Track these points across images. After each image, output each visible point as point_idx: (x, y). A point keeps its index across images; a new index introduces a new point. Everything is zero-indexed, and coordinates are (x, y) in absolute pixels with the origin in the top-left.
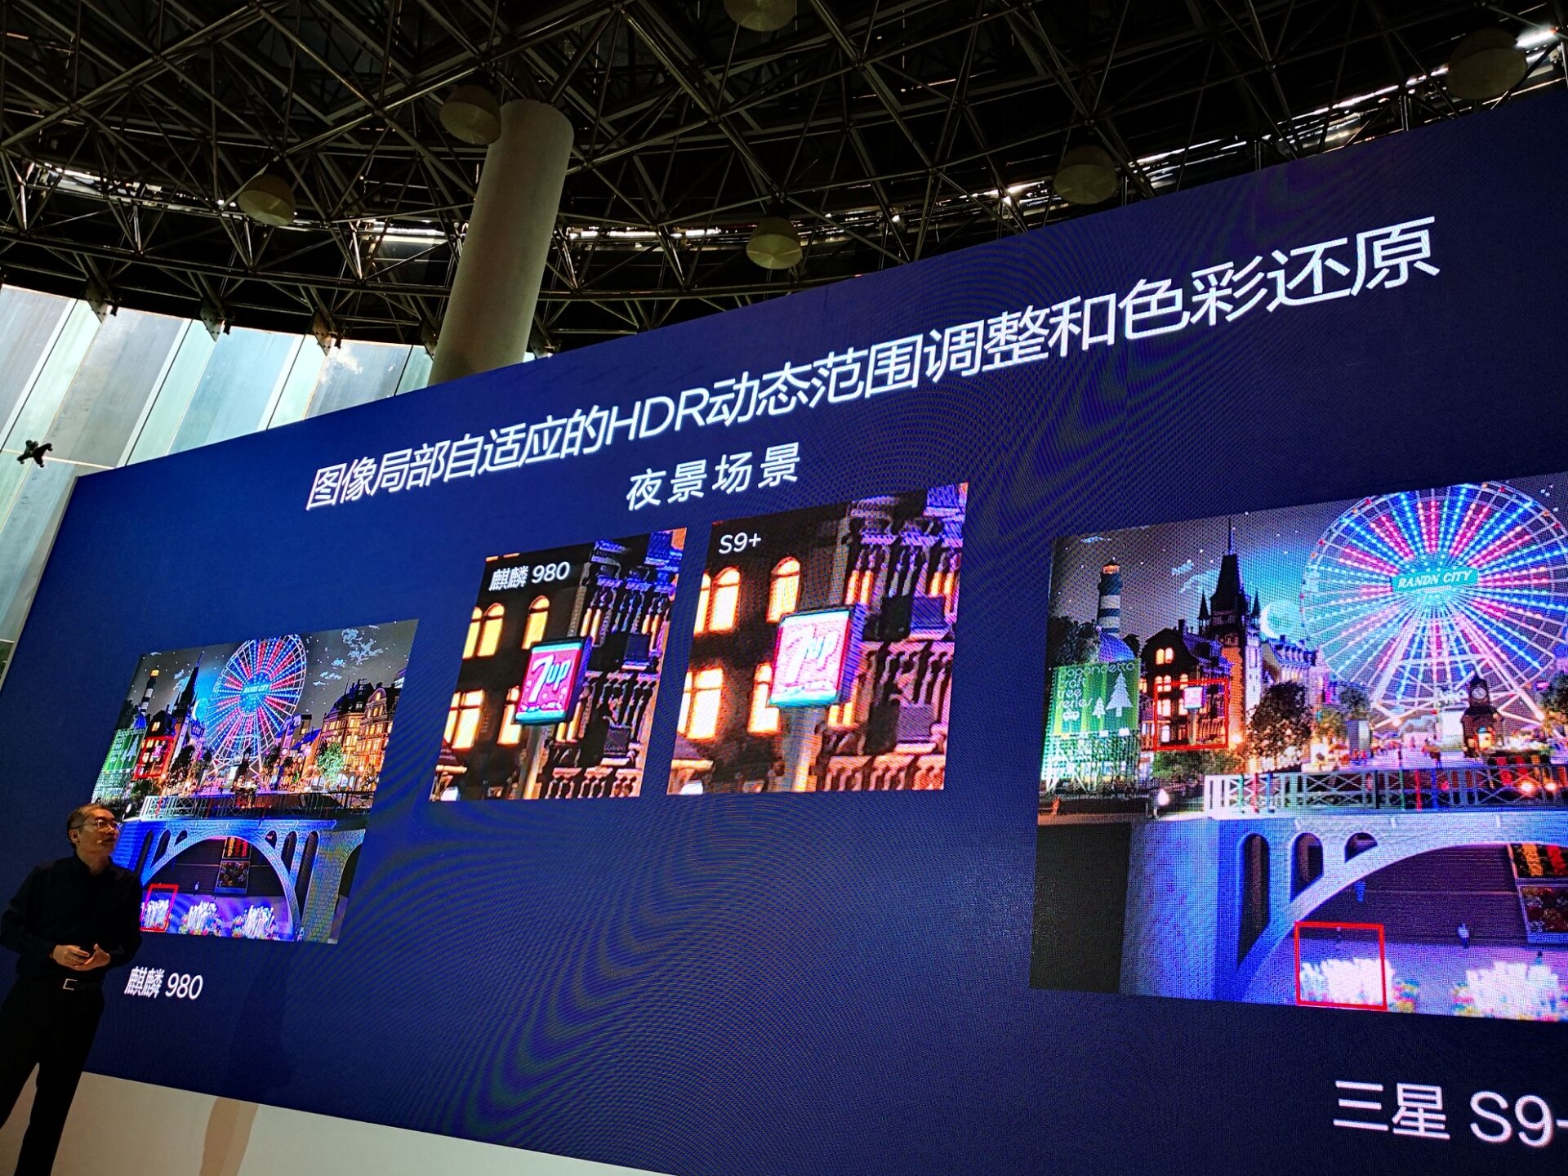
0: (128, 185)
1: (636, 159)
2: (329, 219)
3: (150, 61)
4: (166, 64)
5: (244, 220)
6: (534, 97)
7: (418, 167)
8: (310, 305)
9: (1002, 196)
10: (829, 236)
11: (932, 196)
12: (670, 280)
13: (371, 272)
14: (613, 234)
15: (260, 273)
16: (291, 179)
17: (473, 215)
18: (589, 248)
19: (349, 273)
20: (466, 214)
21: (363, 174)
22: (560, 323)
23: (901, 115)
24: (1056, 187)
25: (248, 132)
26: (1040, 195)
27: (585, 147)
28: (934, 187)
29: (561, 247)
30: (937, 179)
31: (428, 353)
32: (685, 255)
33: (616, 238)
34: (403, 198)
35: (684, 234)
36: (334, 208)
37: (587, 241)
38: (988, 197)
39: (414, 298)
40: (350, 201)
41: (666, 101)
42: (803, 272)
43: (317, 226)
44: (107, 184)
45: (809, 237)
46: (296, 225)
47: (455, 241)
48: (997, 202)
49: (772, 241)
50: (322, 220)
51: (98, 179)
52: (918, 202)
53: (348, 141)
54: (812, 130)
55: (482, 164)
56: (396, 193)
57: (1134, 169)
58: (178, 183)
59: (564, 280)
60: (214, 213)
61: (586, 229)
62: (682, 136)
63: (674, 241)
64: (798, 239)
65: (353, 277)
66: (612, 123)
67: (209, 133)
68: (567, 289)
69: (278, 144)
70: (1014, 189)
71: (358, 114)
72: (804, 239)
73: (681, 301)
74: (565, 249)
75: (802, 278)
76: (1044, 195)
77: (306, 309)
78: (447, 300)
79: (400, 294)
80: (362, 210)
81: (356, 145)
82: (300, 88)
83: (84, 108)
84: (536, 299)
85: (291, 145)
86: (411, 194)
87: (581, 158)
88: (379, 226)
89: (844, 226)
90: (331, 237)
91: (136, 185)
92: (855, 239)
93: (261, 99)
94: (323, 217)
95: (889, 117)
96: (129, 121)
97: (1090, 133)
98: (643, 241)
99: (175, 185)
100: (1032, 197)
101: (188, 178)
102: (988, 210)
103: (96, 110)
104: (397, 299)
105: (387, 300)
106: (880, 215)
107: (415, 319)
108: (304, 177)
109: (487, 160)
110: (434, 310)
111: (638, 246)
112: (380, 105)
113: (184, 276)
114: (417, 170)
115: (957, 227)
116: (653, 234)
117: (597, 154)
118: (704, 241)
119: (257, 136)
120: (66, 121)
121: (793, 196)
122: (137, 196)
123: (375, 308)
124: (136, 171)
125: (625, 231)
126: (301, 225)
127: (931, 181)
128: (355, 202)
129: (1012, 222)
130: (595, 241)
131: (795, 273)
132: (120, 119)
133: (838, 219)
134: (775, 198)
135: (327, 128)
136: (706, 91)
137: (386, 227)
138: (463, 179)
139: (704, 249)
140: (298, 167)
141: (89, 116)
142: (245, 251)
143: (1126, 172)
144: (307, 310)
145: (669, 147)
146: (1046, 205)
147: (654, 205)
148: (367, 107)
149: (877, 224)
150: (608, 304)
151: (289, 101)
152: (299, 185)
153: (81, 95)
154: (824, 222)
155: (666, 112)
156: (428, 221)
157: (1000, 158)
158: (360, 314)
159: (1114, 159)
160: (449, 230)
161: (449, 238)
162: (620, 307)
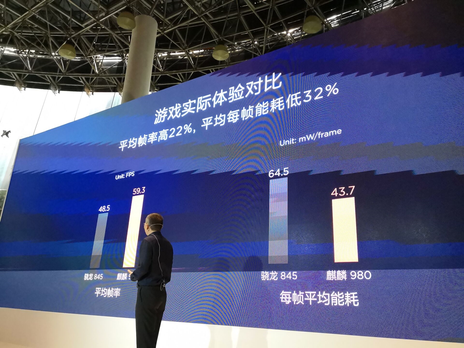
0: (25, 51)
1: (177, 30)
2: (86, 56)
3: (28, 12)
4: (33, 13)
5: (61, 58)
6: (144, 13)
7: (111, 38)
8: (83, 83)
9: (287, 33)
10: (237, 49)
11: (266, 35)
12: (190, 66)
13: (100, 71)
14: (172, 54)
15: (67, 74)
16: (74, 45)
17: (130, 52)
18: (165, 59)
19: (94, 72)
20: (127, 51)
21: (95, 42)
22: (159, 82)
23: (256, 10)
24: (303, 29)
25: (60, 32)
26: (298, 32)
27: (161, 28)
28: (267, 32)
29: (157, 59)
30: (267, 29)
31: (120, 94)
32: (194, 59)
33: (173, 55)
34: (108, 48)
35: (193, 52)
36: (87, 53)
37: (164, 57)
38: (283, 34)
39: (114, 78)
40: (92, 50)
41: (185, 12)
42: (230, 61)
43: (82, 58)
44: (19, 51)
45: (230, 50)
46: (76, 59)
47: (125, 60)
48: (285, 35)
49: (220, 52)
50: (84, 57)
51: (16, 50)
52: (262, 37)
53: (90, 32)
54: (229, 17)
55: (131, 36)
56: (105, 46)
57: (326, 22)
58: (40, 49)
59: (158, 69)
60: (52, 57)
61: (164, 53)
62: (190, 22)
63: (190, 54)
64: (227, 51)
65: (95, 73)
66: (168, 20)
67: (48, 33)
68: (159, 71)
69: (69, 34)
70: (291, 31)
71: (92, 23)
72: (229, 51)
73: (194, 72)
74: (158, 59)
75: (229, 63)
76: (300, 32)
77: (81, 84)
78: (124, 78)
79: (110, 77)
80: (96, 53)
81: (92, 33)
82: (74, 16)
83: (10, 28)
84: (151, 76)
85: (73, 34)
86: (110, 46)
87: (161, 31)
88: (101, 57)
89: (241, 46)
90: (87, 61)
91: (27, 51)
92: (244, 49)
93: (62, 21)
94: (84, 55)
95: (252, 11)
96: (23, 31)
97: (313, 12)
98: (181, 56)
99: (39, 49)
100: (296, 33)
101: (43, 47)
102: (283, 38)
103: (13, 28)
104: (109, 79)
105: (106, 79)
106: (251, 42)
107: (115, 84)
108: (77, 44)
109: (132, 35)
110: (120, 81)
111: (180, 57)
112: (98, 20)
113: (45, 77)
114: (111, 39)
115: (275, 43)
116: (184, 53)
117: (165, 30)
118: (199, 54)
119: (62, 32)
120: (4, 33)
121: (225, 38)
122: (28, 54)
123: (102, 82)
124: (27, 46)
125: (175, 53)
126: (78, 59)
127: (266, 31)
128: (93, 50)
129: (291, 41)
130: (167, 57)
131: (227, 61)
132: (20, 31)
133: (239, 44)
134: (220, 40)
135: (83, 28)
136: (196, 8)
137: (104, 57)
138: (126, 41)
139: (199, 56)
140: (75, 41)
141: (11, 30)
142: (62, 68)
143: (323, 23)
144: (83, 84)
145: (186, 26)
146: (301, 35)
147: (183, 44)
148: (94, 21)
149: (250, 44)
150: (172, 75)
151: (71, 21)
152: (76, 46)
153: (8, 24)
154: (235, 45)
155: (185, 16)
156: (116, 55)
157: (286, 22)
158: (99, 84)
159: (320, 19)
160: (123, 56)
161: (123, 59)
162: (176, 76)
